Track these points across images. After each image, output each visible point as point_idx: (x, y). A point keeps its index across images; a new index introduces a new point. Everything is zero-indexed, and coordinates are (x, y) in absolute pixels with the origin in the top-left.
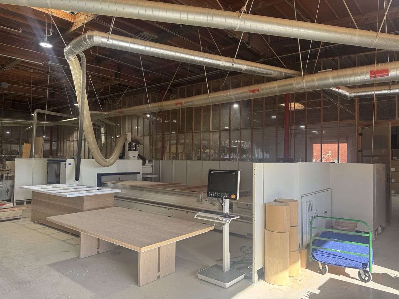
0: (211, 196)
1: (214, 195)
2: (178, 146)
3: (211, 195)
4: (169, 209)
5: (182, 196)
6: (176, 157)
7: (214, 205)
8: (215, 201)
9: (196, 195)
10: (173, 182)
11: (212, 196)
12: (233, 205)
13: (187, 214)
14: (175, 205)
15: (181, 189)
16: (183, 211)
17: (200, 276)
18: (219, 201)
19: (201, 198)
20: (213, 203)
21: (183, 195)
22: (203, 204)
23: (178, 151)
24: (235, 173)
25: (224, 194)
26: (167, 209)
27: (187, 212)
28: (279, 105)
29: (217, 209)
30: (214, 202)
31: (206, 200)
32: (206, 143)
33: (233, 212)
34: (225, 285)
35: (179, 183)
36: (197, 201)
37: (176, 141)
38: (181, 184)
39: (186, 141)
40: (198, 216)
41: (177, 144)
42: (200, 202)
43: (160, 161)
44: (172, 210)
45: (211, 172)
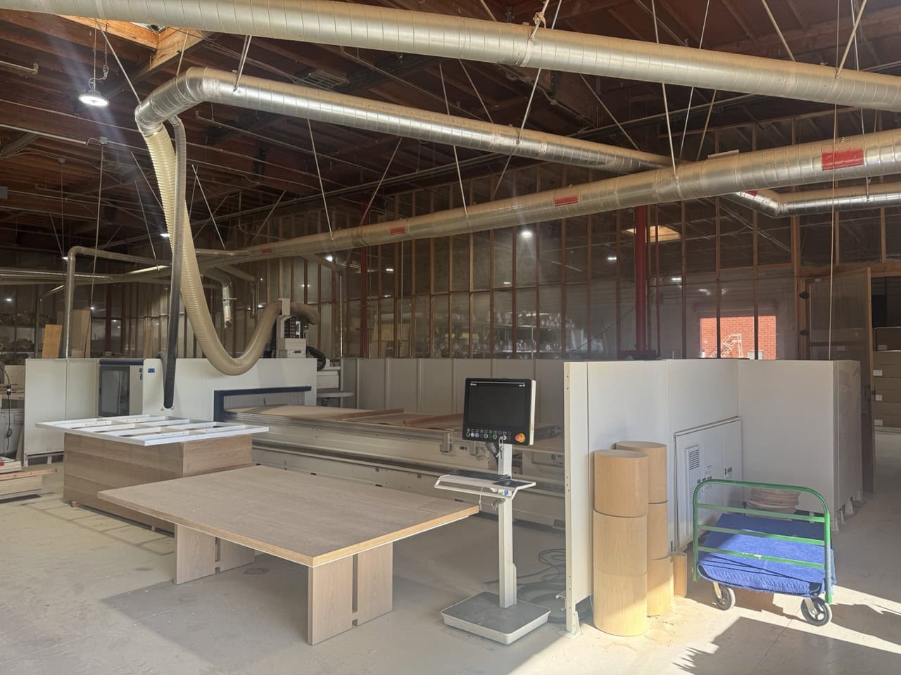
0: (471, 438)
1: (477, 435)
2: (399, 325)
3: (472, 435)
4: (377, 469)
6: (393, 351)
7: (479, 458)
8: (482, 448)
9: (440, 437)
10: (388, 408)
11: (474, 439)
12: (521, 458)
13: (419, 479)
14: (391, 459)
15: (404, 423)
16: (410, 472)
17: (449, 620)
18: (489, 449)
19: (449, 442)
20: (477, 453)
21: (409, 437)
22: (455, 456)
23: (398, 338)
24: (524, 386)
25: (500, 433)
26: (374, 470)
27: (419, 476)
28: (623, 232)
29: (487, 467)
30: (481, 452)
31: (462, 448)
32: (461, 319)
33: (522, 474)
34: (505, 639)
35: (401, 411)
36: (441, 451)
37: (393, 315)
38: (405, 412)
39: (416, 314)
40: (441, 483)
41: (395, 322)
42: (447, 452)
43: (358, 360)
44: (384, 470)
45: (471, 384)
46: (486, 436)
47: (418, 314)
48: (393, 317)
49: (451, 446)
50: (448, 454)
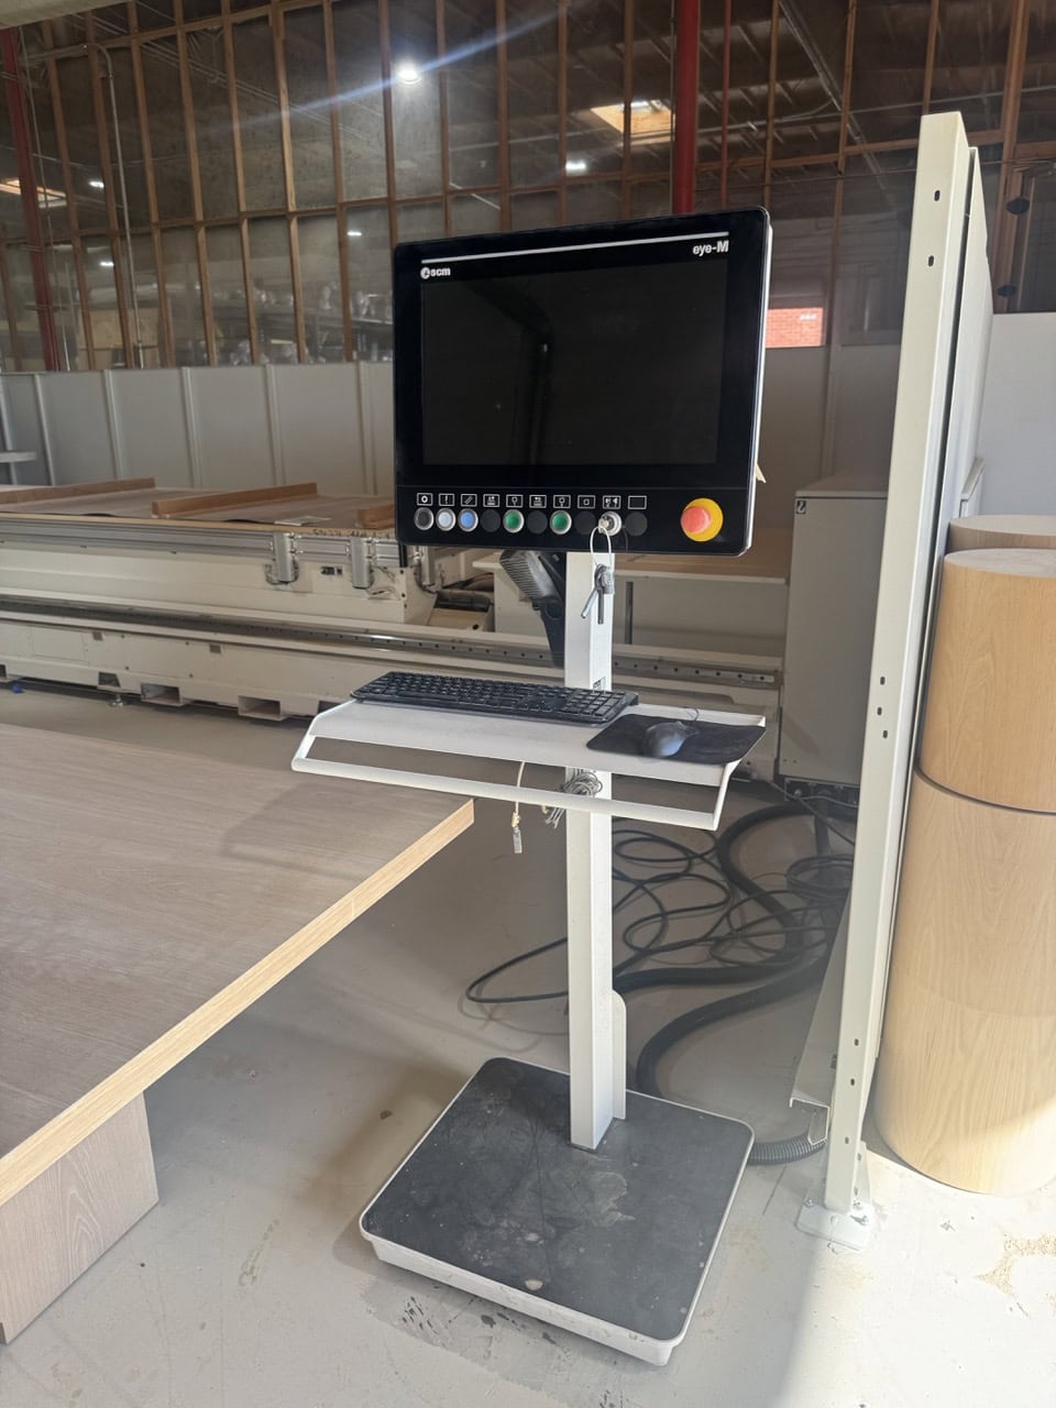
1: (470, 521)
2: (130, 313)
3: (446, 520)
4: (97, 634)
5: (169, 554)
6: (125, 357)
7: (378, 595)
9: (262, 543)
13: (216, 656)
14: (131, 608)
15: (155, 510)
16: (187, 640)
19: (289, 555)
20: (371, 582)
21: (174, 547)
22: (311, 592)
23: (133, 340)
25: (586, 501)
26: (89, 636)
27: (215, 647)
30: (381, 580)
31: (328, 571)
34: (657, 1353)
35: (150, 483)
36: (269, 580)
37: (114, 290)
38: (158, 488)
39: (168, 286)
40: (323, 749)
41: (121, 307)
42: (286, 583)
43: (38, 378)
44: (115, 638)
45: (425, 273)
46: (515, 522)
47: (175, 288)
48: (115, 295)
49: (295, 566)
50: (289, 587)
